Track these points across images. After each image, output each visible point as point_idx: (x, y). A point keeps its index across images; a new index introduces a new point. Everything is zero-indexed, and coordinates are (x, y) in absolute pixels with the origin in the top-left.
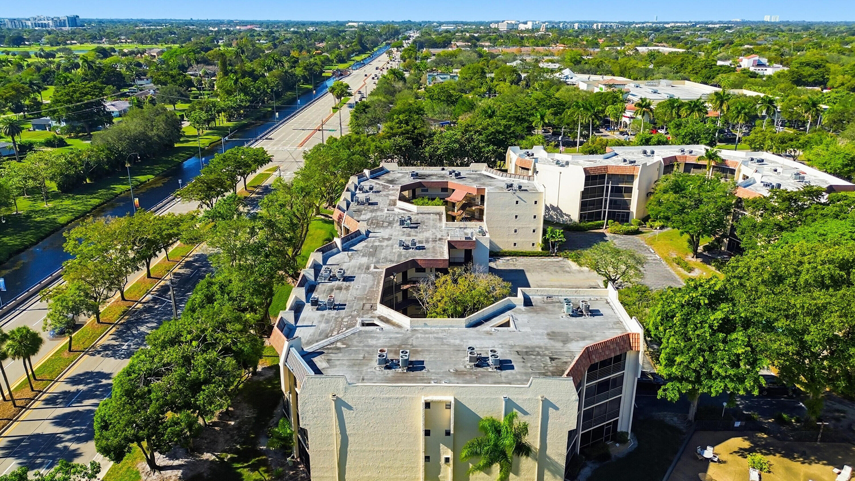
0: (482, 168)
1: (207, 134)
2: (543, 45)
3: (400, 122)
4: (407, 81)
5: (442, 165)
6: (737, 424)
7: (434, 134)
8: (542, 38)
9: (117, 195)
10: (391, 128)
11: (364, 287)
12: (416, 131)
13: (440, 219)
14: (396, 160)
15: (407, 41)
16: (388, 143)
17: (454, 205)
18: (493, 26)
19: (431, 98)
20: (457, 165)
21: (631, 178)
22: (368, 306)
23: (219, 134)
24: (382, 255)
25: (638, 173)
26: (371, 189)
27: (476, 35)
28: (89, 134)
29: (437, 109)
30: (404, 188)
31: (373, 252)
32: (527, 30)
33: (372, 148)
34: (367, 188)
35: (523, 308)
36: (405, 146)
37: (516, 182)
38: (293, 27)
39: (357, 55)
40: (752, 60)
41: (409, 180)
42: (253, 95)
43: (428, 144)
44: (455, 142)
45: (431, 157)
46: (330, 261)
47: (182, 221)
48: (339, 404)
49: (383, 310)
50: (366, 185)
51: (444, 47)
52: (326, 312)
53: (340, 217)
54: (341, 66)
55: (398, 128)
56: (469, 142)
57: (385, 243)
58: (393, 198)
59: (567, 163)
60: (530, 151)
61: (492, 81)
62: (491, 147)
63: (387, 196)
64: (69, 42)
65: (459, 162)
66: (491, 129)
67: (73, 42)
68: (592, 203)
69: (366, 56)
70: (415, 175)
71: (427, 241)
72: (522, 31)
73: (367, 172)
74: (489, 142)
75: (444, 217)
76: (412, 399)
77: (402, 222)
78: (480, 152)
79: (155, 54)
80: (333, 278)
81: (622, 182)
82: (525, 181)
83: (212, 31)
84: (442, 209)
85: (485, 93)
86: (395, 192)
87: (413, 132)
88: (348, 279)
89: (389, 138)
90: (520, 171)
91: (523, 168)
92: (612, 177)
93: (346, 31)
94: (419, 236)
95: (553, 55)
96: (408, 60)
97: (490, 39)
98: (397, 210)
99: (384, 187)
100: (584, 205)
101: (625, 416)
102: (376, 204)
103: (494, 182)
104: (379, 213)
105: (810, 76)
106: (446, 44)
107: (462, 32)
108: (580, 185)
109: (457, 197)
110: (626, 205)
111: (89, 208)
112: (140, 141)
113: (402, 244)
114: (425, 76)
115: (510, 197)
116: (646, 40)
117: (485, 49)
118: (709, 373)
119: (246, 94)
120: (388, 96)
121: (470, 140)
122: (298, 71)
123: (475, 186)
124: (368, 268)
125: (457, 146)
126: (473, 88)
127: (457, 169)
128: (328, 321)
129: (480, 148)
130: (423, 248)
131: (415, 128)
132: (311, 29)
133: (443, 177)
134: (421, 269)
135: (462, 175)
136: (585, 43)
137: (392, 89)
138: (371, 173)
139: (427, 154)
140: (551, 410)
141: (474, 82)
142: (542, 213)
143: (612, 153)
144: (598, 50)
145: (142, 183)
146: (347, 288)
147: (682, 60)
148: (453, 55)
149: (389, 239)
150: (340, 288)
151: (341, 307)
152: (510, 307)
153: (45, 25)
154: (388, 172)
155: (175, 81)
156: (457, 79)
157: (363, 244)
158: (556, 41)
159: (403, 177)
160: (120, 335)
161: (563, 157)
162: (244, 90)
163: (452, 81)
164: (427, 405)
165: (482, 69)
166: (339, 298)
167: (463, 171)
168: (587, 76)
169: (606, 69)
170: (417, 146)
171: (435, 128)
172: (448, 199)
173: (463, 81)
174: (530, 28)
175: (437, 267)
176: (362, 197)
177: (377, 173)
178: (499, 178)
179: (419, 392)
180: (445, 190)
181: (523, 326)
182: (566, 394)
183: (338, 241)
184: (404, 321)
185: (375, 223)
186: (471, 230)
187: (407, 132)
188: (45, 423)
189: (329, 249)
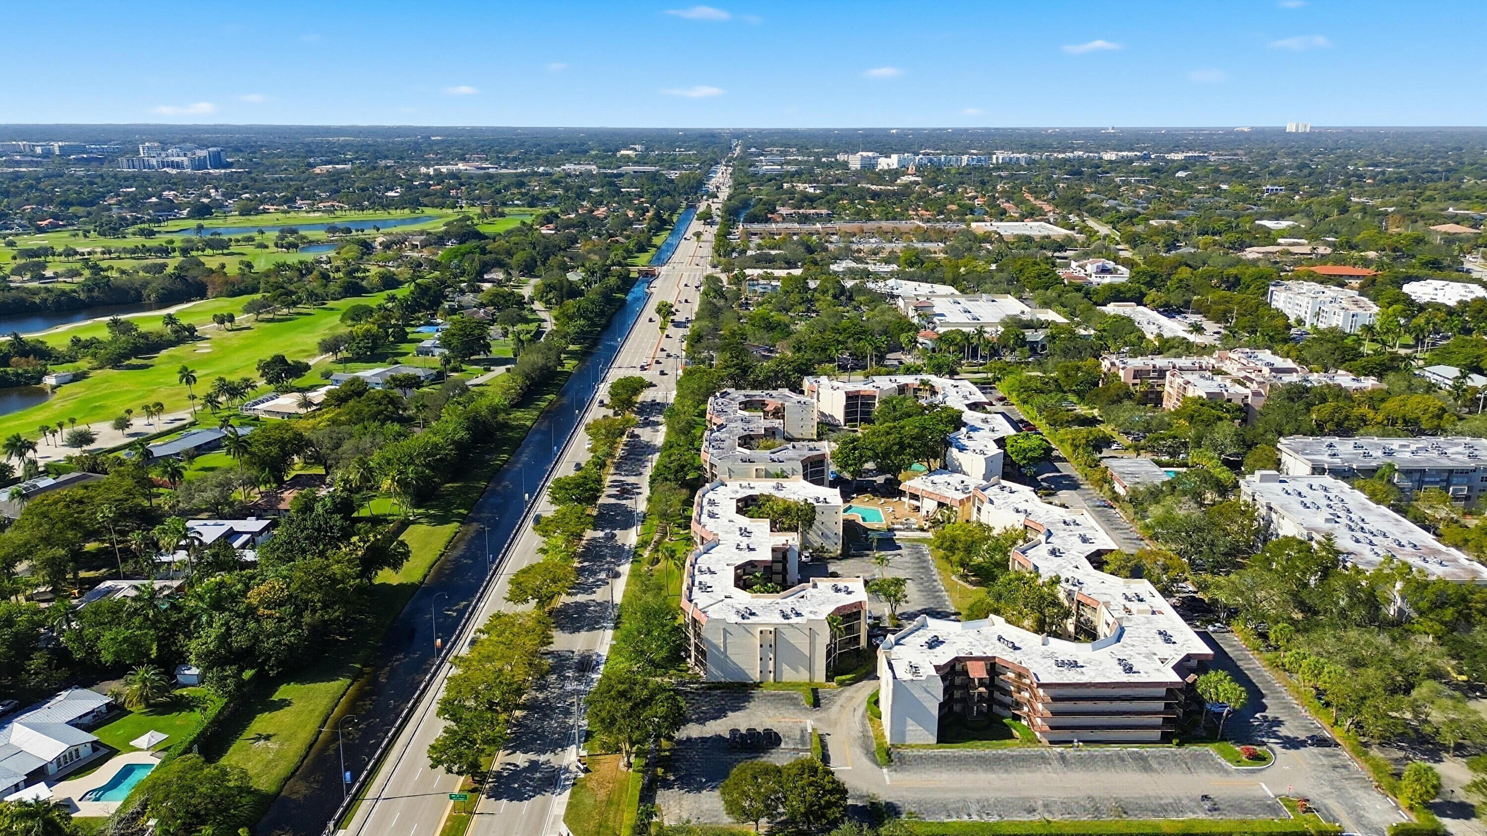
0: (786, 391)
2: (895, 218)
5: (761, 389)
7: (756, 365)
11: (730, 443)
12: (743, 364)
13: (761, 418)
14: (732, 386)
16: (726, 373)
17: (768, 412)
18: (841, 158)
19: (753, 324)
20: (772, 389)
21: (874, 397)
22: (733, 448)
23: (575, 359)
24: (735, 433)
25: (878, 394)
26: (722, 403)
27: (811, 190)
29: (758, 335)
30: (740, 403)
31: (731, 431)
34: (720, 403)
35: (791, 448)
36: (736, 375)
37: (804, 399)
39: (655, 236)
40: (1095, 266)
41: (742, 399)
43: (752, 373)
44: (771, 371)
45: (754, 383)
46: (713, 435)
48: (730, 468)
49: (739, 448)
50: (719, 401)
51: (767, 221)
52: (718, 449)
53: (711, 418)
54: (645, 259)
55: (730, 361)
56: (782, 371)
57: (735, 429)
58: (735, 408)
59: (837, 387)
60: (818, 380)
61: (814, 295)
62: (796, 376)
63: (732, 407)
64: (261, 208)
65: (773, 386)
68: (851, 412)
69: (667, 234)
70: (746, 396)
71: (755, 428)
73: (718, 394)
74: (795, 371)
75: (763, 417)
76: (752, 467)
77: (742, 420)
79: (418, 243)
80: (718, 440)
81: (869, 399)
82: (810, 399)
84: (762, 414)
86: (736, 405)
87: (741, 364)
88: (724, 440)
89: (724, 367)
90: (809, 393)
91: (812, 391)
92: (863, 396)
94: (751, 426)
98: (738, 414)
99: (729, 402)
100: (847, 414)
102: (727, 411)
103: (793, 400)
104: (729, 416)
106: (769, 213)
108: (843, 401)
109: (770, 408)
110: (872, 413)
113: (743, 428)
114: (745, 285)
115: (800, 408)
117: (818, 225)
120: (714, 320)
123: (781, 402)
124: (730, 437)
125: (773, 375)
126: (792, 305)
127: (771, 392)
129: (788, 376)
130: (753, 430)
131: (742, 361)
133: (762, 396)
134: (752, 438)
135: (774, 395)
137: (715, 310)
138: (721, 394)
139: (752, 381)
140: (794, 470)
141: (795, 298)
142: (815, 415)
143: (872, 381)
144: (963, 227)
146: (724, 443)
147: (1023, 265)
151: (723, 448)
152: (787, 448)
154: (730, 394)
156: (778, 288)
159: (739, 397)
161: (836, 384)
164: (757, 469)
167: (774, 393)
170: (745, 375)
172: (765, 409)
173: (784, 297)
174: (895, 164)
175: (759, 436)
176: (719, 408)
177: (724, 395)
178: (796, 397)
179: (754, 467)
180: (763, 404)
181: (791, 453)
182: (799, 467)
183: (715, 427)
184: (747, 451)
185: (729, 421)
186: (777, 423)
187: (737, 364)
188: (614, 491)
189: (712, 431)
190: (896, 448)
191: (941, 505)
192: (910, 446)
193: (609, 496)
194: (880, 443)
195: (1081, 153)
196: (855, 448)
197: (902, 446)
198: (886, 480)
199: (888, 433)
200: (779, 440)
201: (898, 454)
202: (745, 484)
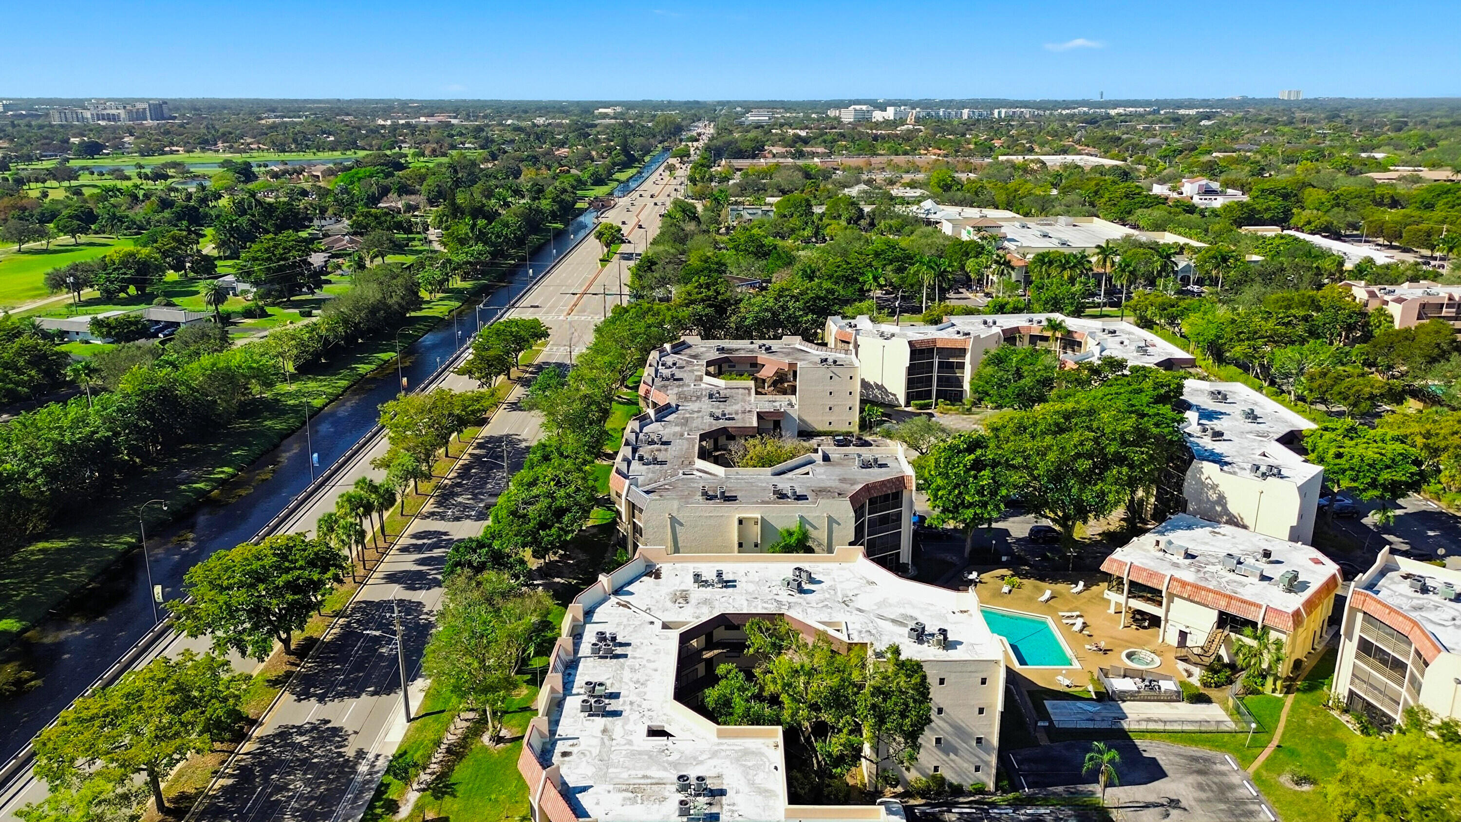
0: (797, 342)
1: (441, 299)
2: (906, 153)
3: (701, 286)
4: (702, 220)
5: (751, 337)
6: (1004, 559)
7: (741, 300)
8: (908, 137)
9: (362, 376)
10: (689, 294)
11: (681, 450)
12: (719, 298)
13: (749, 394)
14: (695, 332)
15: (695, 144)
16: (687, 311)
17: (764, 381)
18: (832, 113)
19: (736, 248)
20: (770, 338)
21: (962, 352)
22: (686, 462)
23: (457, 299)
24: (694, 425)
25: (969, 347)
26: (674, 364)
27: (803, 133)
28: (289, 300)
29: (744, 264)
30: (709, 364)
31: (686, 422)
32: (887, 123)
33: (668, 318)
34: (670, 363)
35: (821, 462)
36: (706, 315)
37: (831, 356)
38: (509, 116)
39: (620, 171)
40: (1196, 185)
41: (715, 355)
42: (493, 245)
43: (734, 312)
44: (766, 310)
45: (737, 329)
46: (645, 430)
47: (482, 398)
48: (673, 520)
49: (701, 464)
50: (669, 360)
51: (754, 157)
52: (651, 466)
53: (647, 392)
54: (600, 191)
55: (697, 293)
56: (784, 310)
57: (695, 415)
58: (699, 373)
59: (893, 335)
60: (853, 322)
61: (821, 220)
62: (810, 317)
63: (692, 371)
64: (167, 149)
65: (771, 334)
66: (811, 295)
67: (174, 148)
68: (920, 380)
69: (634, 171)
70: (721, 350)
71: (737, 413)
72: (877, 125)
73: (667, 346)
74: (808, 310)
75: (753, 391)
76: (728, 517)
77: (711, 396)
78: (797, 322)
79: (319, 174)
80: (652, 442)
81: (953, 357)
82: (843, 356)
83: (383, 127)
84: (751, 384)
85: (809, 238)
86: (700, 367)
87: (716, 298)
88: (667, 443)
89: (687, 305)
90: (839, 344)
91: (843, 341)
92: (941, 350)
93: (596, 126)
94: (729, 410)
95: (917, 170)
96: (700, 184)
97: (825, 141)
98: (703, 386)
99: (688, 362)
100: (910, 383)
101: (906, 549)
102: (681, 379)
103: (809, 357)
104: (685, 389)
105: (1267, 209)
106: (756, 151)
107: (782, 126)
108: (904, 359)
109: (767, 372)
110: (959, 382)
111: (340, 391)
112: (379, 310)
113: (712, 415)
114: (726, 211)
115: (824, 372)
116: (1067, 142)
117: (816, 160)
118: (963, 502)
119: (485, 243)
120: (677, 245)
121: (784, 308)
122: (545, 204)
123: (787, 361)
124: (682, 435)
125: (769, 315)
126: (793, 230)
127: (769, 343)
128: (653, 472)
129: (796, 317)
130: (733, 419)
131: (718, 293)
132: (540, 121)
133: (752, 351)
134: (731, 437)
135: (773, 349)
136: (972, 146)
137: (681, 234)
138: (673, 347)
139: (733, 325)
140: (835, 525)
141: (795, 222)
142: (858, 388)
143: (949, 324)
144: (990, 160)
145: (386, 362)
146: (666, 450)
147: (1097, 184)
148: (767, 173)
149: (699, 412)
150: (660, 450)
151: (663, 463)
152: (811, 462)
153: (114, 118)
154: (690, 346)
155: (380, 223)
156: (772, 214)
157: (674, 415)
158: (927, 143)
159: (707, 351)
160: (439, 504)
161: (887, 328)
162: (481, 237)
163: (765, 218)
164: (740, 522)
165: (807, 201)
166: (661, 457)
167: (775, 344)
168: (959, 209)
169: (988, 198)
170: (721, 315)
171: (741, 290)
172: (758, 375)
173: (780, 221)
174: (892, 118)
175: (747, 433)
176: (666, 372)
177: (679, 348)
178: (815, 352)
179: (733, 513)
180: (754, 365)
181: (820, 475)
182: (845, 513)
183: (651, 412)
184: (719, 470)
185: (684, 397)
186: (781, 402)
187: (709, 298)
188: (408, 563)
189: (643, 420)
190: (1084, 465)
191: (1226, 620)
192: (1120, 460)
193: (392, 578)
194: (1042, 454)
195: (1086, 109)
196: (978, 465)
197: (1104, 464)
198: (1036, 532)
199: (1059, 430)
200: (789, 443)
201: (1086, 479)
202: (708, 572)
